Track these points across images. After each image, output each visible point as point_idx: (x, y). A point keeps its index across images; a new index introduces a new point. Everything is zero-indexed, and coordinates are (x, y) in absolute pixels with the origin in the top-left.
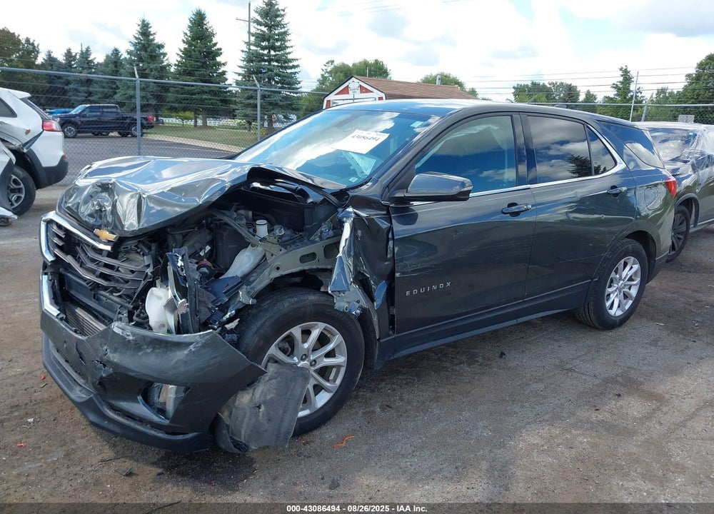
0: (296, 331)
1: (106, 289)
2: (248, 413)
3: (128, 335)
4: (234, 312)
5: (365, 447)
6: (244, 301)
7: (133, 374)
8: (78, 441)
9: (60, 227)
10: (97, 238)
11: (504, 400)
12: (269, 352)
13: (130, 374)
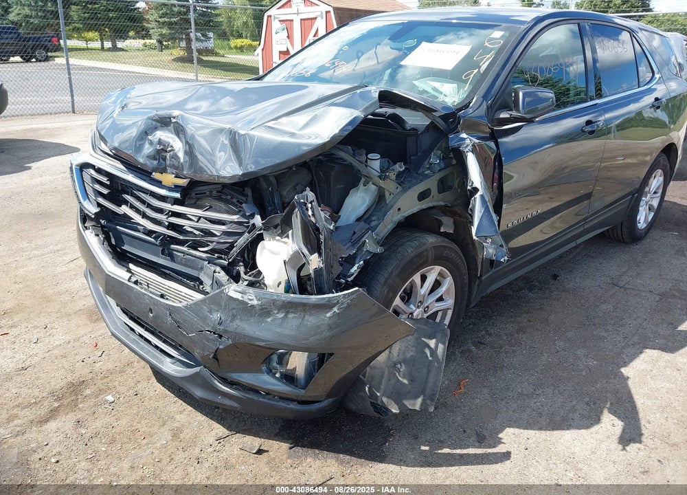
0: (417, 278)
1: (182, 243)
2: (386, 373)
3: (251, 300)
4: (362, 262)
5: (485, 391)
6: (371, 250)
7: (262, 344)
8: (178, 417)
9: (99, 171)
10: (158, 183)
11: (584, 325)
12: (394, 304)
13: (258, 343)
